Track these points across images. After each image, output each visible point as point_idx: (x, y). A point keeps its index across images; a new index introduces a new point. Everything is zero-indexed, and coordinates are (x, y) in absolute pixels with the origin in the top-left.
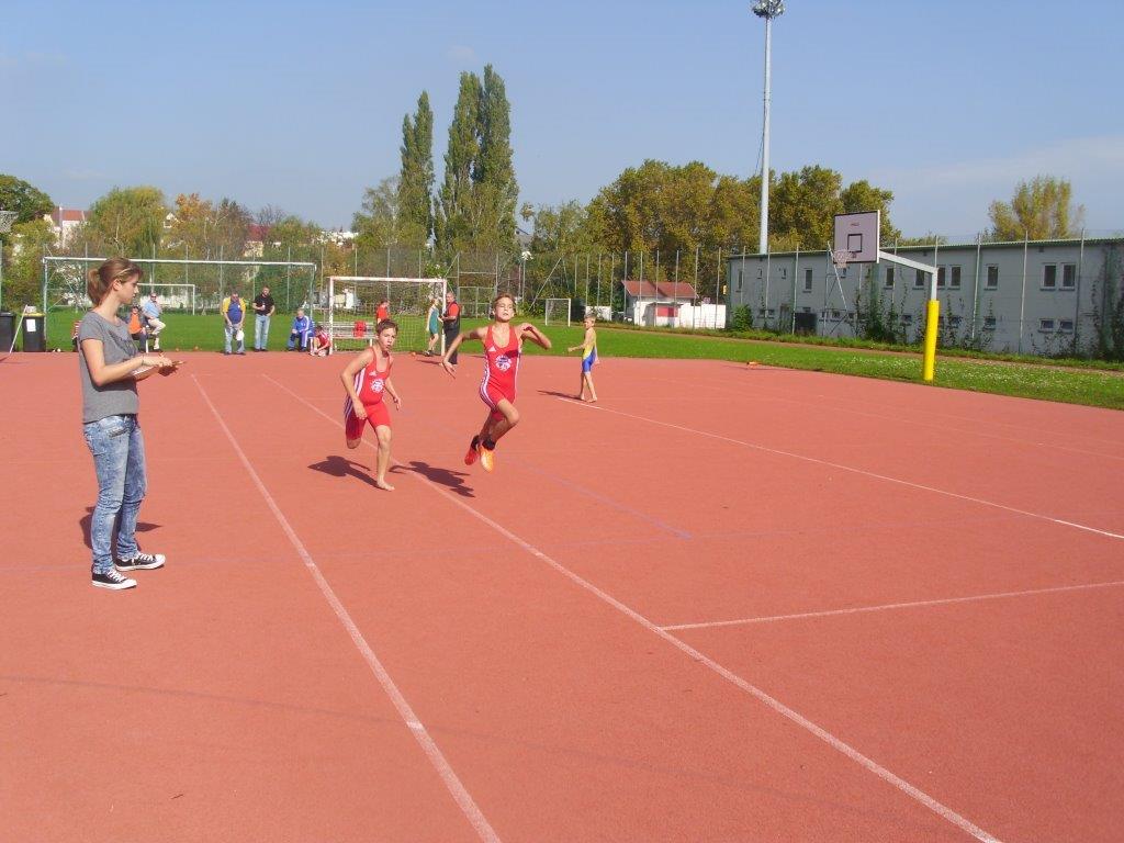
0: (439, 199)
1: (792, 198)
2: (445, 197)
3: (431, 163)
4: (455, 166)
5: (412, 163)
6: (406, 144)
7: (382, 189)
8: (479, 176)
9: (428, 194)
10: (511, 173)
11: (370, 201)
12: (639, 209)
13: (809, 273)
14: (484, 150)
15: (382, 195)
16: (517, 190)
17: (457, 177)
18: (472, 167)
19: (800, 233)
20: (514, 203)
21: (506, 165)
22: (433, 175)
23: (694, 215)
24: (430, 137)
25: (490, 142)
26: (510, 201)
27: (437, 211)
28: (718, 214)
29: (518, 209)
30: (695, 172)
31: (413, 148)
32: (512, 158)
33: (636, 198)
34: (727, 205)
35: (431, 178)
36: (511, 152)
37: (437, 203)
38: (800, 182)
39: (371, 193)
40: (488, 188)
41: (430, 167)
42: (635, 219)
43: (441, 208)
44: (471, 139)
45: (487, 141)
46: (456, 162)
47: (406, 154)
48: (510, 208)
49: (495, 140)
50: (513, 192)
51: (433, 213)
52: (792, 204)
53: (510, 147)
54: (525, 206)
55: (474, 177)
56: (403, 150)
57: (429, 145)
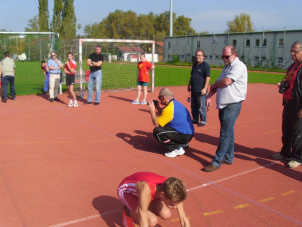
0: (52, 23)
1: (162, 20)
2: (54, 22)
4: (56, 13)
5: (42, 11)
6: (40, 5)
7: (35, 19)
8: (65, 15)
9: (47, 21)
10: (74, 15)
11: (30, 23)
12: (115, 25)
13: (169, 44)
14: (66, 7)
15: (34, 22)
17: (57, 15)
18: (61, 13)
19: (165, 31)
21: (73, 12)
23: (133, 26)
24: (47, 3)
26: (74, 23)
28: (141, 26)
29: (77, 25)
30: (130, 13)
31: (42, 7)
33: (114, 21)
34: (143, 23)
35: (48, 17)
36: (74, 8)
37: (51, 25)
38: (164, 16)
39: (31, 21)
40: (68, 18)
41: (48, 13)
42: (114, 28)
43: (52, 26)
44: (61, 3)
45: (66, 4)
46: (57, 11)
47: (40, 9)
48: (75, 25)
49: (69, 3)
50: (75, 20)
51: (50, 27)
52: (162, 22)
53: (74, 6)
54: (79, 25)
55: (62, 16)
56: (39, 7)
57: (47, 5)
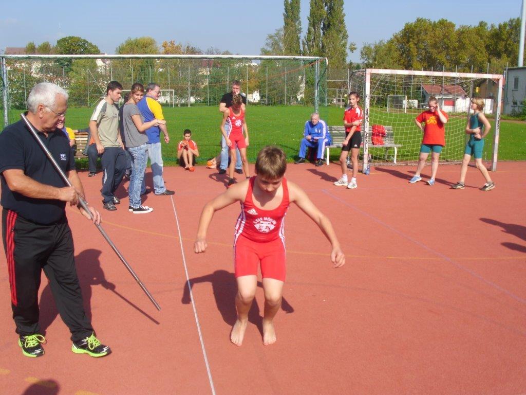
0: (305, 41)
1: (504, 37)
2: (308, 40)
3: (300, 22)
4: (313, 24)
5: (289, 20)
6: (286, 12)
7: (277, 35)
8: (327, 27)
9: (299, 39)
10: (344, 27)
11: (270, 41)
12: (416, 45)
13: (516, 80)
14: (330, 13)
15: (277, 38)
16: (347, 36)
17: (315, 29)
18: (322, 24)
19: (508, 57)
20: (346, 43)
21: (342, 22)
22: (301, 29)
23: (448, 48)
24: (299, 8)
25: (333, 9)
26: (343, 42)
27: (304, 48)
28: (462, 46)
29: (348, 46)
30: (444, 25)
31: (290, 14)
32: (345, 18)
33: (413, 39)
34: (466, 41)
35: (299, 30)
36: (344, 15)
37: (304, 44)
38: (508, 28)
39: (271, 37)
40: (333, 32)
41: (300, 24)
42: (414, 51)
43: (306, 46)
44: (322, 7)
45: (331, 9)
46: (314, 21)
47: (286, 17)
48: (344, 45)
49: (336, 8)
50: (345, 37)
51: (302, 49)
52: (503, 40)
53: (343, 12)
54: (351, 44)
55: (323, 29)
56: (284, 15)
57: (299, 12)
